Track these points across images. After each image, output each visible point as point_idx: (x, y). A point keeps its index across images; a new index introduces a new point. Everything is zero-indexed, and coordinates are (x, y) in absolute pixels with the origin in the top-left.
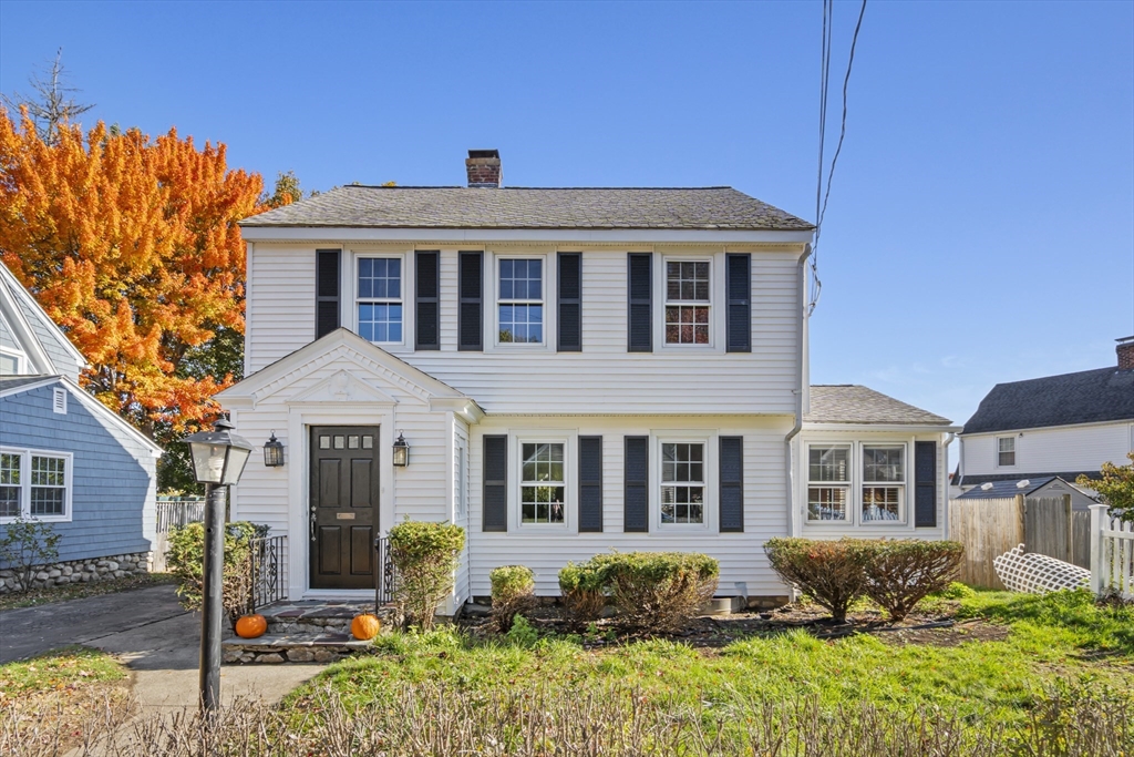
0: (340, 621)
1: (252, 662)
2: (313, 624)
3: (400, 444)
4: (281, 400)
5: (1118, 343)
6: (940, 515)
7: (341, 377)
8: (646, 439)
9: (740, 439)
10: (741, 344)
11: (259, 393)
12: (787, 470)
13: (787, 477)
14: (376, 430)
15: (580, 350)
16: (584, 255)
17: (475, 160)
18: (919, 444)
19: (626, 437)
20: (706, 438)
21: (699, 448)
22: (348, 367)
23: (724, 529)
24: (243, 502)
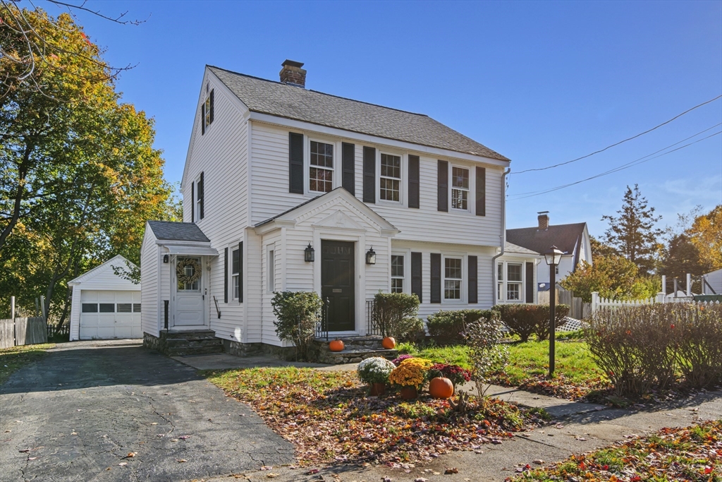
0: (371, 342)
1: (348, 362)
2: (358, 344)
3: (370, 253)
4: (309, 224)
5: (539, 215)
6: (535, 297)
7: (340, 214)
8: (439, 255)
9: (476, 258)
10: (481, 211)
11: (297, 220)
12: (493, 274)
13: (493, 277)
14: (351, 245)
15: (418, 207)
16: (420, 158)
17: (291, 68)
18: (527, 263)
19: (431, 254)
20: (463, 256)
21: (459, 261)
22: (342, 209)
23: (470, 302)
24: (289, 281)
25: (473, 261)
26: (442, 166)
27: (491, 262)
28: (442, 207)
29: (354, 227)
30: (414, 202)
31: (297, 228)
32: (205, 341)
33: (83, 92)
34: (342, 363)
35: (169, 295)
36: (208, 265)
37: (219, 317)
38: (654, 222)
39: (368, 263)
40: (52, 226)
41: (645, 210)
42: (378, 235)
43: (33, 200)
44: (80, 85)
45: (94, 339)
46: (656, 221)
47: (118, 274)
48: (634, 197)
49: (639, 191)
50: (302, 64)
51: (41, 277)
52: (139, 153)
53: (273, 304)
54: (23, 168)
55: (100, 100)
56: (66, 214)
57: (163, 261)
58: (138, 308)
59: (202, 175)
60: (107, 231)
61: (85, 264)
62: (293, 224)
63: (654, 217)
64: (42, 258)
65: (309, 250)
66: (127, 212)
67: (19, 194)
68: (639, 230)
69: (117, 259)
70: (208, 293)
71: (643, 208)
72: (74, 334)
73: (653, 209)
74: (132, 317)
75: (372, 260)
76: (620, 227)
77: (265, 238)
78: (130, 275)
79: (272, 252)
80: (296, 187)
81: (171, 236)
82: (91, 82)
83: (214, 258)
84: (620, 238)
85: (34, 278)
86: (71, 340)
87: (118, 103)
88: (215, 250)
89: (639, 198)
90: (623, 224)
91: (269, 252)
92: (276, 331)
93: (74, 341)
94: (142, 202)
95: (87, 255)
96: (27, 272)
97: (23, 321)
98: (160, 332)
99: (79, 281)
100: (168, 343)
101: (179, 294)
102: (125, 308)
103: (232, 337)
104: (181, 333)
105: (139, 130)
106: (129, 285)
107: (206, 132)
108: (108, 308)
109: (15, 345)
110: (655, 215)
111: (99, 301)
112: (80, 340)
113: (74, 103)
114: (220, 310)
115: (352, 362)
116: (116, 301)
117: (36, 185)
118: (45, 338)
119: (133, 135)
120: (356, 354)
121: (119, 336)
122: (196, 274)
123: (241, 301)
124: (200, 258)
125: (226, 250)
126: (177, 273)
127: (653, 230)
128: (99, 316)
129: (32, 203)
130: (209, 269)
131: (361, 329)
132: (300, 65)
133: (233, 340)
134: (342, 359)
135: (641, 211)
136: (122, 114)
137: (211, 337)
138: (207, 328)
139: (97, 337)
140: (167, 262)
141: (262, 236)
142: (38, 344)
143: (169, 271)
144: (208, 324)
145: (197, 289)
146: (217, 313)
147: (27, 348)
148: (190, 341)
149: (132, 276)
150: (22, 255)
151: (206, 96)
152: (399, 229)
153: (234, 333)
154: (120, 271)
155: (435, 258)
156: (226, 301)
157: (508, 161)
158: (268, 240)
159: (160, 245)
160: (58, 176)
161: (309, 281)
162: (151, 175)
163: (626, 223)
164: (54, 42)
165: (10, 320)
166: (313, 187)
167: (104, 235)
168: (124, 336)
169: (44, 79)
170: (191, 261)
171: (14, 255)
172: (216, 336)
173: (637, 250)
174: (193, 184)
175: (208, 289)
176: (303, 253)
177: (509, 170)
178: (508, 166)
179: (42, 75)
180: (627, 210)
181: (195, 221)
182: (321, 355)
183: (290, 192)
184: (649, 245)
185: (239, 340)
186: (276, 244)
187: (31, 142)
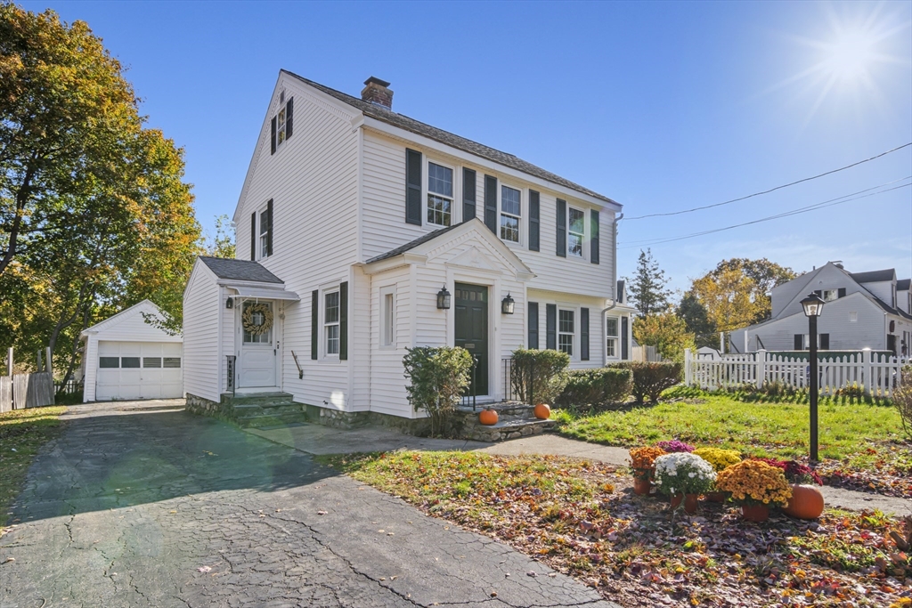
0: (521, 411)
3: (507, 300)
4: (442, 262)
6: (629, 353)
7: (475, 251)
8: (554, 306)
9: (588, 310)
10: (595, 259)
11: (429, 255)
12: (603, 328)
13: (603, 331)
14: (484, 289)
15: (538, 250)
16: (541, 195)
17: (376, 86)
18: (623, 318)
19: (547, 305)
20: (575, 308)
21: (571, 313)
22: (477, 245)
23: (582, 359)
24: (419, 334)
25: (585, 312)
26: (561, 204)
27: (600, 315)
28: (561, 251)
29: (490, 268)
30: (535, 245)
31: (429, 266)
32: (283, 408)
33: (103, 110)
34: (499, 440)
35: (233, 349)
36: (281, 312)
37: (301, 377)
38: (664, 284)
39: (504, 312)
40: (56, 266)
41: (657, 272)
42: (513, 279)
43: (34, 234)
44: (99, 101)
45: (114, 400)
46: (666, 282)
47: (150, 322)
48: (647, 259)
49: (651, 253)
50: (388, 84)
51: (41, 324)
52: (167, 186)
53: (406, 364)
54: (23, 195)
55: (122, 123)
56: (76, 252)
57: (225, 306)
58: (173, 363)
59: (270, 203)
60: (124, 272)
61: (96, 310)
62: (424, 259)
63: (665, 279)
64: (41, 303)
65: (443, 294)
66: (152, 252)
67: (15, 227)
68: (652, 290)
69: (145, 305)
70: (280, 346)
71: (654, 269)
72: (88, 394)
73: (663, 272)
74: (162, 373)
75: (510, 308)
76: (636, 287)
77: (374, 278)
78: (164, 324)
79: (389, 296)
80: (413, 216)
81: (235, 276)
82: (112, 100)
83: (293, 303)
84: (636, 297)
85: (31, 325)
86: (85, 401)
87: (144, 127)
88: (293, 294)
89: (651, 260)
90: (638, 284)
91: (383, 298)
92: (408, 398)
93: (89, 402)
94: (170, 241)
95: (98, 301)
96: (23, 319)
97: (22, 380)
98: (222, 395)
99: (97, 329)
100: (236, 410)
101: (245, 347)
102: (152, 363)
103: (326, 403)
104: (251, 398)
105: (168, 160)
106: (162, 335)
107: (279, 149)
108: (131, 363)
109: (13, 408)
110: (666, 277)
111: (120, 353)
112: (97, 401)
113: (91, 122)
114: (302, 368)
115: (511, 439)
116: (142, 354)
117: (37, 217)
118: (52, 399)
119: (161, 164)
120: (514, 427)
121: (145, 396)
122: (266, 323)
123: (344, 356)
124: (271, 303)
125: (315, 294)
126: (244, 321)
127: (663, 291)
128: (121, 373)
129: (31, 238)
130: (282, 317)
131: (497, 393)
132: (385, 84)
133: (328, 406)
134: (499, 435)
135: (653, 272)
136: (149, 138)
137: (288, 402)
138: (280, 390)
139: (118, 398)
140: (231, 307)
141: (371, 276)
142: (43, 406)
143: (234, 318)
144: (281, 386)
145: (267, 341)
146: (298, 372)
147: (30, 412)
148: (265, 408)
149: (167, 325)
150: (17, 299)
151: (279, 108)
152: (535, 272)
153: (329, 398)
154: (152, 319)
155: (551, 309)
156: (314, 356)
157: (620, 206)
158: (381, 281)
159: (222, 285)
160: (64, 207)
161: (440, 332)
162: (180, 212)
163: (641, 283)
164: (67, 50)
165: (6, 378)
166: (430, 219)
167: (119, 278)
168: (152, 397)
169: (53, 91)
170: (260, 306)
171: (6, 298)
172: (294, 400)
173: (651, 308)
174: (254, 215)
175: (281, 342)
176: (435, 298)
177: (622, 215)
178: (620, 211)
179: (52, 87)
180: (641, 271)
181: (256, 260)
182: (466, 429)
183: (407, 222)
184: (659, 304)
185: (341, 408)
186: (399, 285)
187: (33, 166)
